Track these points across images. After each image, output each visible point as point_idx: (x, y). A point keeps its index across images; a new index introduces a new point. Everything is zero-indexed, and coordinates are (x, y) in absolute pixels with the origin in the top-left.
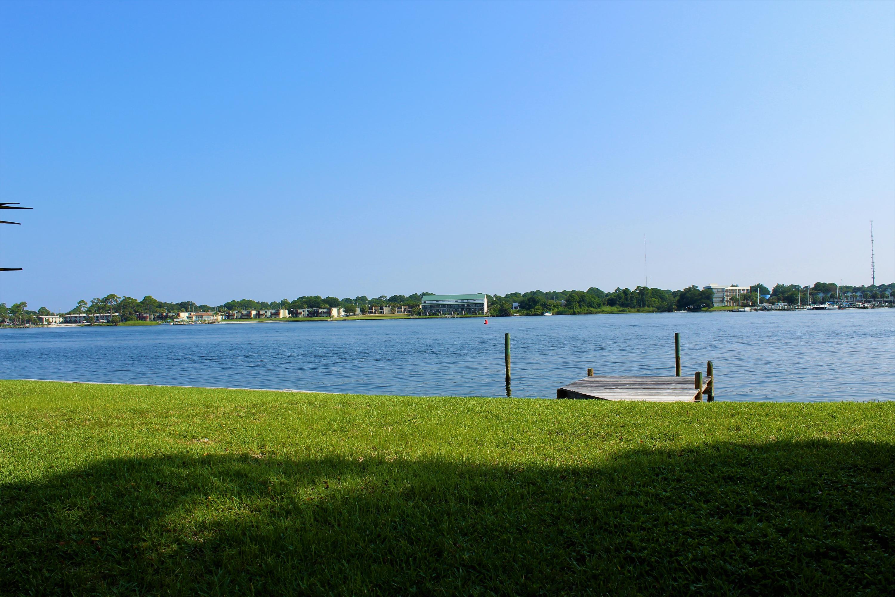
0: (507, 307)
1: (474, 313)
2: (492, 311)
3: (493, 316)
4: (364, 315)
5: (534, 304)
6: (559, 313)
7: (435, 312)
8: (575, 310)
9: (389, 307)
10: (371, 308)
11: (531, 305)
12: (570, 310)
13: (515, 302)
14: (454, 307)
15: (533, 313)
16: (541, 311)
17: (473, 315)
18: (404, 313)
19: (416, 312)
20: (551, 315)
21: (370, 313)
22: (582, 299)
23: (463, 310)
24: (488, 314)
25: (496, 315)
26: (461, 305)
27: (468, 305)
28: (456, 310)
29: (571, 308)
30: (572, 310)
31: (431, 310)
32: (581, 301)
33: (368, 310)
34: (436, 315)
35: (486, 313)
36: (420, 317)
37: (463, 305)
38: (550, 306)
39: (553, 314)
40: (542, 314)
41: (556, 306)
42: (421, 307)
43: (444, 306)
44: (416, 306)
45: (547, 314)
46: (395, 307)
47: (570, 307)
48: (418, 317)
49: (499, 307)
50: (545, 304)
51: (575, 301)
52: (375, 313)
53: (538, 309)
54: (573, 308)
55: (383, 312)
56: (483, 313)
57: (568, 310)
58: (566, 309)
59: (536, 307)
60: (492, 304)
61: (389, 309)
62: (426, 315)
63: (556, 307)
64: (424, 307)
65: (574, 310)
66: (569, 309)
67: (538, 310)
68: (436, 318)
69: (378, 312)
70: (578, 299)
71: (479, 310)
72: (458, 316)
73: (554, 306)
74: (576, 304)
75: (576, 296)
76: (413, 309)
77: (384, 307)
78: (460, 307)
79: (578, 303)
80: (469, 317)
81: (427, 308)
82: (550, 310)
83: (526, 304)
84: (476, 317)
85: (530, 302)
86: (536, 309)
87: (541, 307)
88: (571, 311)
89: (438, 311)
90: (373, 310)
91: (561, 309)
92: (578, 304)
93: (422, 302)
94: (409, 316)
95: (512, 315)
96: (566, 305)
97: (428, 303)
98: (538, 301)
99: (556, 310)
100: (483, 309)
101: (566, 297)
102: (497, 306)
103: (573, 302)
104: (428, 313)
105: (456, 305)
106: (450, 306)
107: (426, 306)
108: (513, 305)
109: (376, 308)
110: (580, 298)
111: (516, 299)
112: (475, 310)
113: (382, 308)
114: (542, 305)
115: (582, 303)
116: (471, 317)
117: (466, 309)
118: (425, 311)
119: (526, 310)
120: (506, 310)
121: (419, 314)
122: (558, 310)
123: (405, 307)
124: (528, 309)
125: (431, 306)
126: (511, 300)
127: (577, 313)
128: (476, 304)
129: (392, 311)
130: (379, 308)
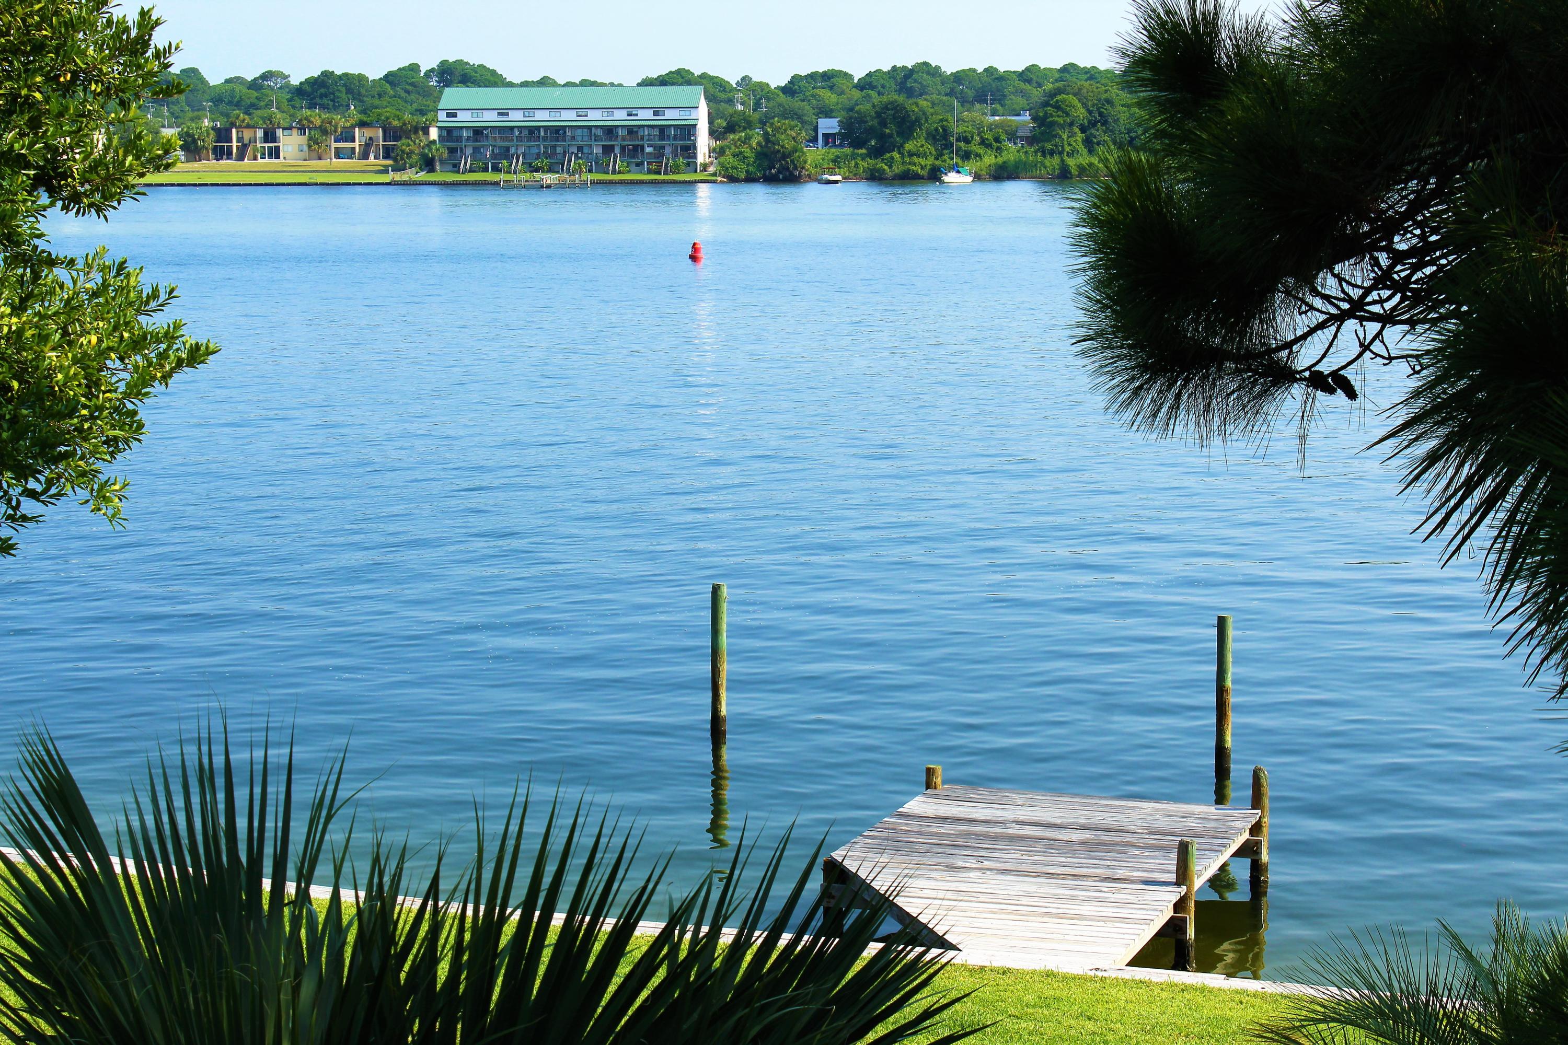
0: (789, 145)
1: (654, 167)
2: (728, 159)
3: (732, 179)
4: (196, 165)
5: (899, 134)
6: (1002, 174)
7: (494, 156)
8: (1071, 162)
9: (302, 130)
10: (223, 135)
11: (890, 136)
12: (1048, 161)
13: (827, 113)
14: (573, 138)
15: (898, 168)
16: (929, 162)
17: (650, 172)
18: (365, 156)
19: (415, 158)
20: (970, 179)
21: (221, 153)
22: (1101, 114)
23: (608, 150)
24: (712, 169)
25: (743, 176)
26: (599, 132)
27: (632, 131)
28: (580, 148)
29: (1052, 153)
30: (1056, 161)
31: (476, 150)
32: (1093, 124)
33: (210, 141)
34: (496, 169)
35: (705, 167)
36: (431, 177)
37: (610, 131)
38: (967, 141)
39: (977, 177)
40: (935, 176)
41: (993, 144)
42: (434, 134)
43: (532, 132)
44: (416, 130)
45: (951, 178)
46: (324, 132)
47: (1049, 146)
48: (422, 176)
49: (757, 137)
50: (946, 132)
51: (1071, 124)
52: (241, 158)
53: (918, 155)
54: (1061, 153)
55: (275, 153)
56: (691, 165)
57: (1039, 157)
58: (1032, 155)
59: (909, 146)
60: (731, 128)
61: (303, 140)
62: (456, 168)
63: (989, 146)
64: (448, 133)
65: (1063, 161)
66: (1044, 155)
67: (915, 159)
68: (497, 184)
69: (255, 150)
70: (1080, 113)
71: (675, 155)
72: (590, 177)
73: (983, 142)
74: (1072, 135)
75: (1075, 101)
76: (403, 144)
77: (279, 132)
78: (598, 139)
79: (1083, 130)
80: (632, 182)
81: (459, 139)
82: (966, 156)
83: (871, 131)
84: (664, 182)
85: (883, 124)
86: (911, 154)
87: (929, 148)
88: (1053, 163)
89: (505, 154)
90: (234, 144)
91: (1012, 152)
92: (1080, 136)
93: (442, 116)
94: (385, 171)
95: (811, 178)
96: (1031, 140)
97: (464, 117)
98: (918, 120)
99: (989, 159)
100: (689, 151)
101: (1037, 95)
102: (748, 138)
103: (1062, 127)
104: (466, 162)
105: (579, 131)
106: (557, 132)
107: (455, 134)
108: (816, 129)
109: (247, 135)
110: (1090, 112)
111: (829, 97)
112: (659, 152)
113: (270, 136)
114: (933, 137)
115: (1099, 133)
116: (641, 182)
117: (623, 148)
118: (452, 151)
119: (869, 155)
120: (784, 156)
121: (428, 164)
122: (1000, 160)
123: (368, 132)
124: (877, 153)
125: (478, 132)
126: (807, 109)
127: (1074, 171)
128: (662, 129)
129: (315, 149)
130: (260, 133)
